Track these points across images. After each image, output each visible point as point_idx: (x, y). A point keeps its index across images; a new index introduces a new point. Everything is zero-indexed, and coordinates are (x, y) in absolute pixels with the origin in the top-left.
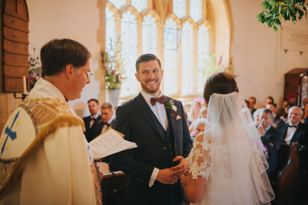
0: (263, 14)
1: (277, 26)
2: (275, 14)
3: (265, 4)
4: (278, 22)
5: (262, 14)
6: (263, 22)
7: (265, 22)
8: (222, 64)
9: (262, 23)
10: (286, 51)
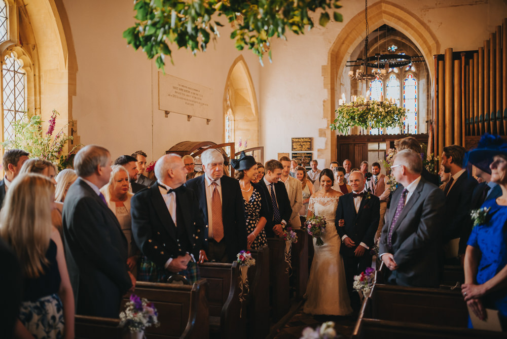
0: (137, 29)
1: (163, 56)
2: (162, 29)
3: (141, 8)
4: (167, 50)
5: (135, 29)
6: (137, 47)
7: (140, 48)
8: (55, 133)
9: (135, 49)
10: (167, 113)
